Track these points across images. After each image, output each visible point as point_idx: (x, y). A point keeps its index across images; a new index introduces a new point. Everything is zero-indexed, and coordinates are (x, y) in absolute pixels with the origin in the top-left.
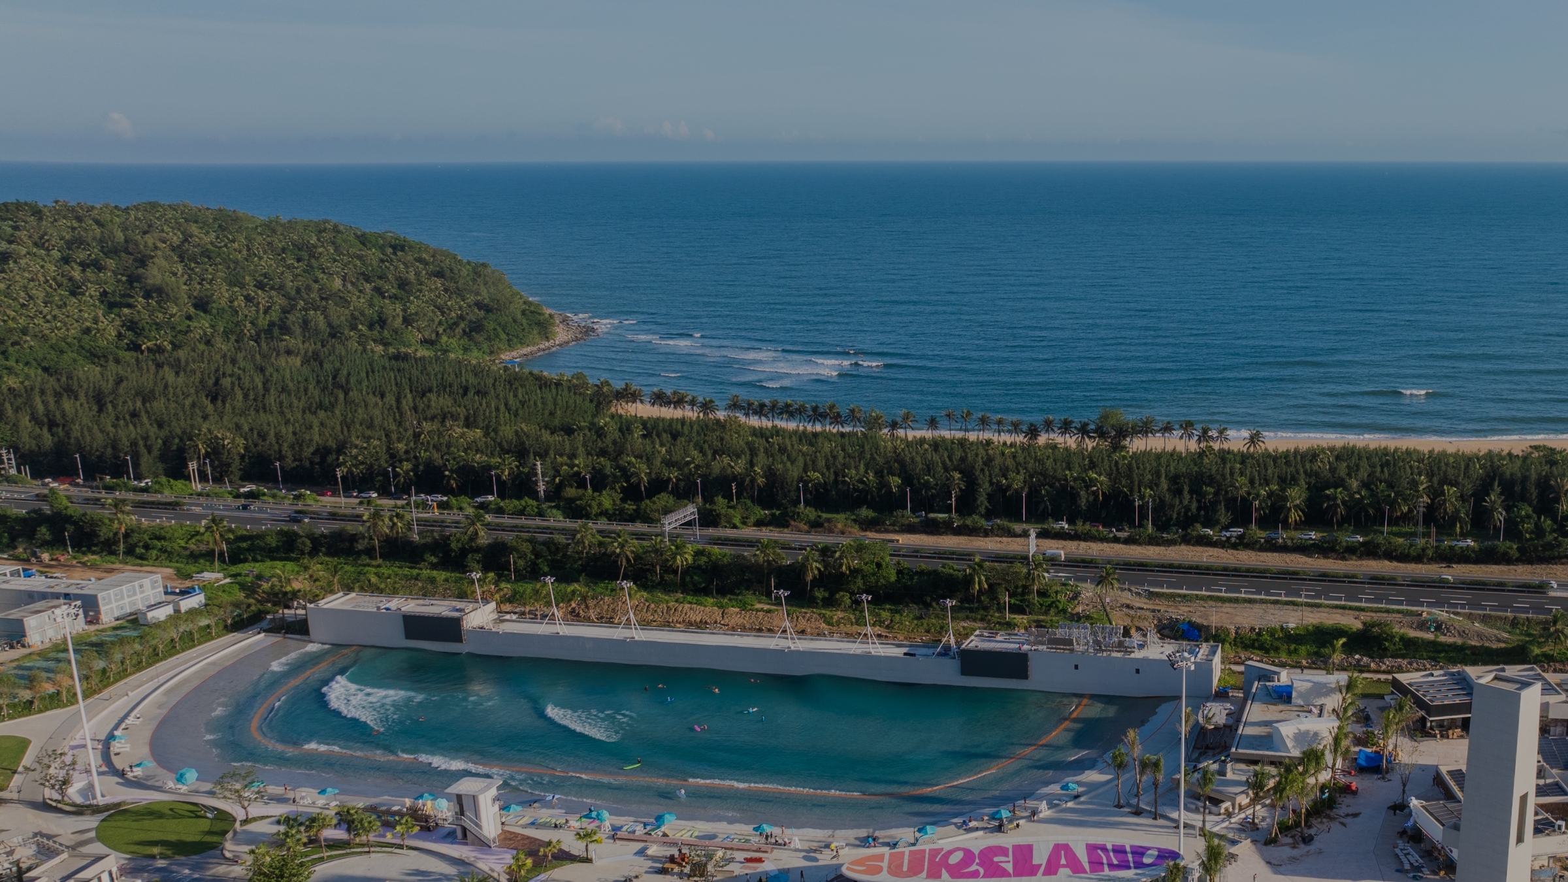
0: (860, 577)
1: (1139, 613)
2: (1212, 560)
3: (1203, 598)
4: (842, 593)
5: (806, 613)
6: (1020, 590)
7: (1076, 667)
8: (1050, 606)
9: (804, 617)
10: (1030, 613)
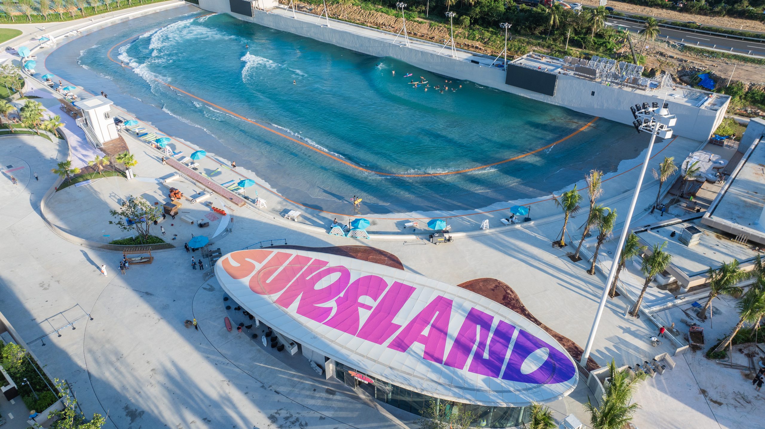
0: (479, 7)
1: (669, 60)
2: (747, 29)
3: (728, 56)
4: (464, 16)
5: (441, 26)
6: (584, 31)
7: (593, 93)
8: (601, 45)
9: (438, 29)
10: (585, 48)
